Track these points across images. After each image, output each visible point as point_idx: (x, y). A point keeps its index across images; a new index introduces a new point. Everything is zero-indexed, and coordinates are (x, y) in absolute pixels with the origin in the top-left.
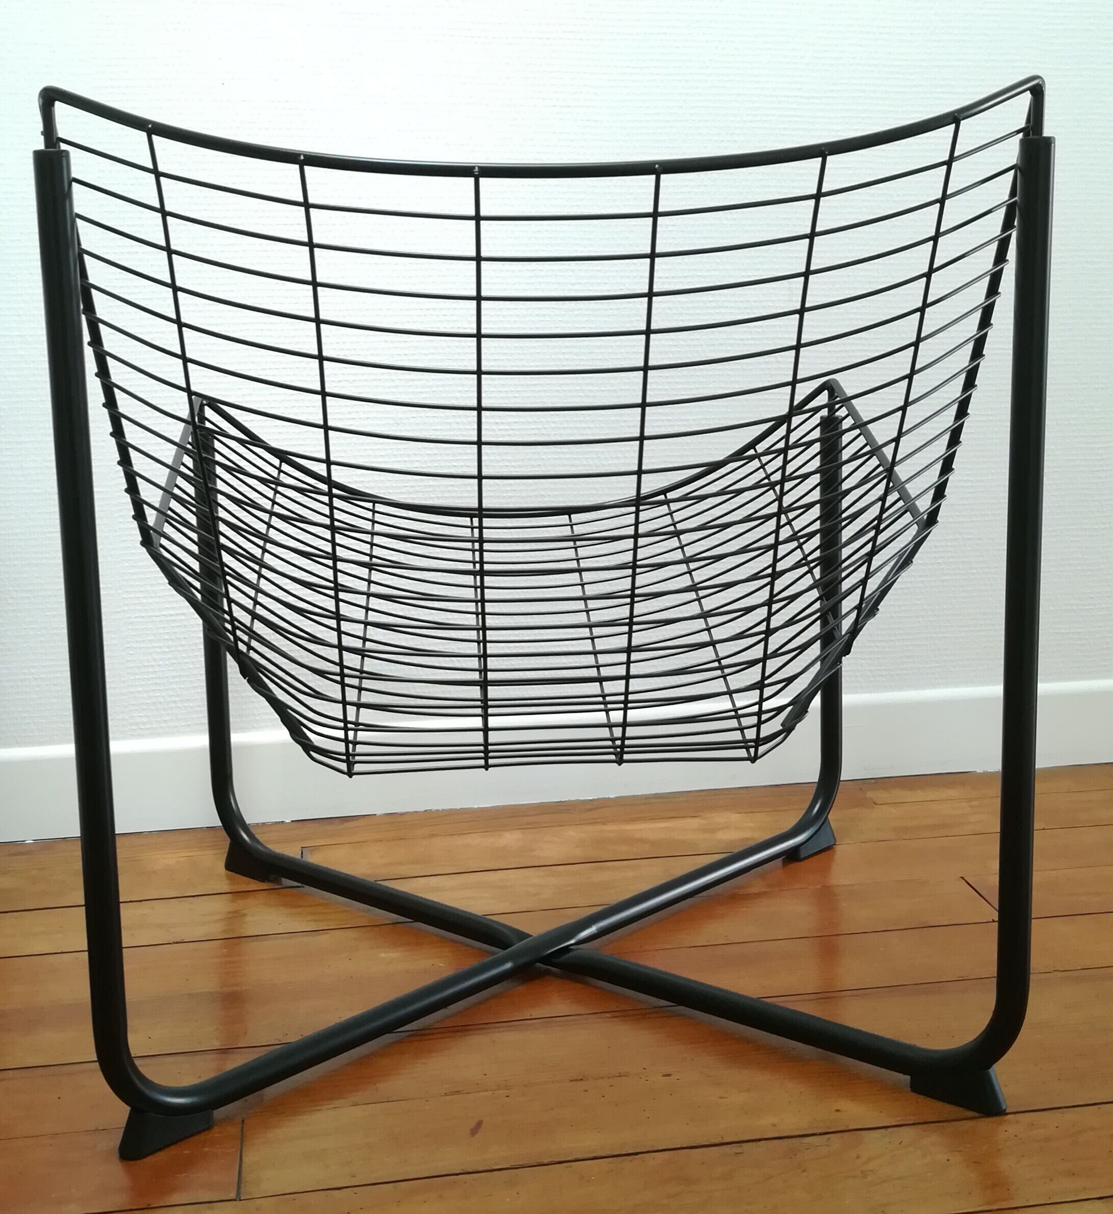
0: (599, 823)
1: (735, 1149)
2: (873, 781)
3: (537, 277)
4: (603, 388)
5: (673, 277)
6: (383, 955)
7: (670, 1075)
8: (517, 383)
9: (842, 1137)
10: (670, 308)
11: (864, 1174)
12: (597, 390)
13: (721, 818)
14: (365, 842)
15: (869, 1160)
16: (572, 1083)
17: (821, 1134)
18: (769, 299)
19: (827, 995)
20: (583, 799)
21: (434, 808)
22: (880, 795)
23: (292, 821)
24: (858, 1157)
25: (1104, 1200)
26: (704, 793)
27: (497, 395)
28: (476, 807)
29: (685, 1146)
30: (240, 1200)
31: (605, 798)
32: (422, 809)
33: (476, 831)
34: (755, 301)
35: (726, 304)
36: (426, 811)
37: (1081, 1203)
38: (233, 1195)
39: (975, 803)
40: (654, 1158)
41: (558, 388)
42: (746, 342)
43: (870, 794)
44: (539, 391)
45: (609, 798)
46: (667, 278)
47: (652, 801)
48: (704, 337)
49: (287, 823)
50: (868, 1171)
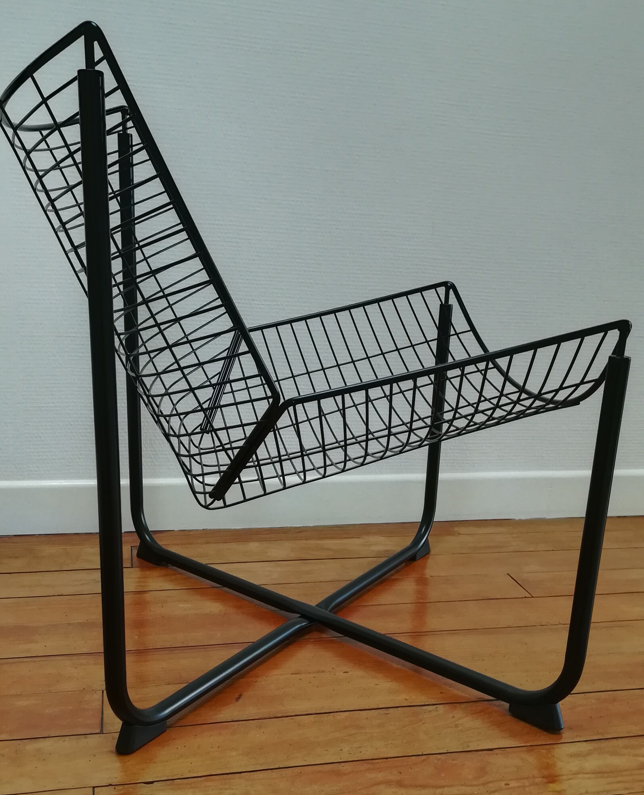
0: (303, 539)
1: (384, 711)
2: (458, 522)
6: (181, 605)
7: (348, 672)
9: (445, 707)
11: (456, 726)
13: (373, 539)
14: (169, 545)
15: (460, 718)
16: (292, 675)
17: (432, 704)
19: (418, 634)
20: (295, 526)
21: (209, 527)
22: (462, 530)
24: (453, 717)
25: (588, 742)
26: (363, 526)
28: (233, 528)
29: (357, 709)
30: (103, 734)
31: (307, 526)
32: (202, 529)
33: (234, 541)
36: (204, 529)
37: (576, 743)
38: (98, 731)
39: (515, 535)
40: (340, 715)
43: (456, 529)
45: (309, 526)
47: (335, 528)
50: (459, 724)
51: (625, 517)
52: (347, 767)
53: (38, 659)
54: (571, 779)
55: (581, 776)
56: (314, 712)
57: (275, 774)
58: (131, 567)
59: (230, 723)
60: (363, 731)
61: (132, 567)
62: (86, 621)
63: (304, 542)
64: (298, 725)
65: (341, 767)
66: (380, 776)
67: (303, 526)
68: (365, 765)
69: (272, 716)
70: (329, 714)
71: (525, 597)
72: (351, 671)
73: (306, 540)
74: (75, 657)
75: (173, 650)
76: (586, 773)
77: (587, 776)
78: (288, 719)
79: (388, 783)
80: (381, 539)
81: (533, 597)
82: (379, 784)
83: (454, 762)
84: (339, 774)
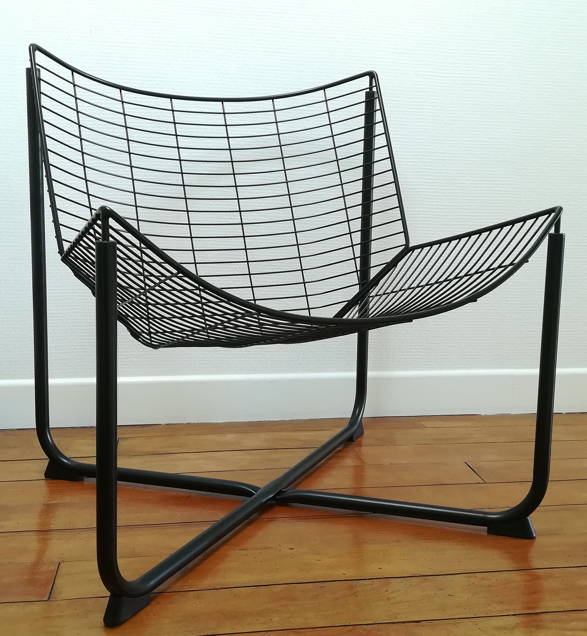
1: (320, 585)
2: (426, 417)
7: (293, 549)
9: (380, 581)
11: (388, 599)
15: (393, 592)
16: (239, 551)
17: (369, 579)
21: (193, 421)
22: (429, 424)
24: (387, 591)
29: (295, 582)
30: (49, 601)
33: (213, 433)
38: (45, 598)
43: (423, 423)
50: (391, 597)
53: (9, 534)
56: (253, 584)
60: (296, 602)
63: (277, 433)
64: (235, 597)
67: (280, 420)
68: (292, 633)
69: (211, 588)
70: (267, 587)
71: (479, 483)
72: (297, 548)
73: (281, 431)
75: (133, 528)
78: (226, 591)
81: (486, 483)
83: (379, 633)
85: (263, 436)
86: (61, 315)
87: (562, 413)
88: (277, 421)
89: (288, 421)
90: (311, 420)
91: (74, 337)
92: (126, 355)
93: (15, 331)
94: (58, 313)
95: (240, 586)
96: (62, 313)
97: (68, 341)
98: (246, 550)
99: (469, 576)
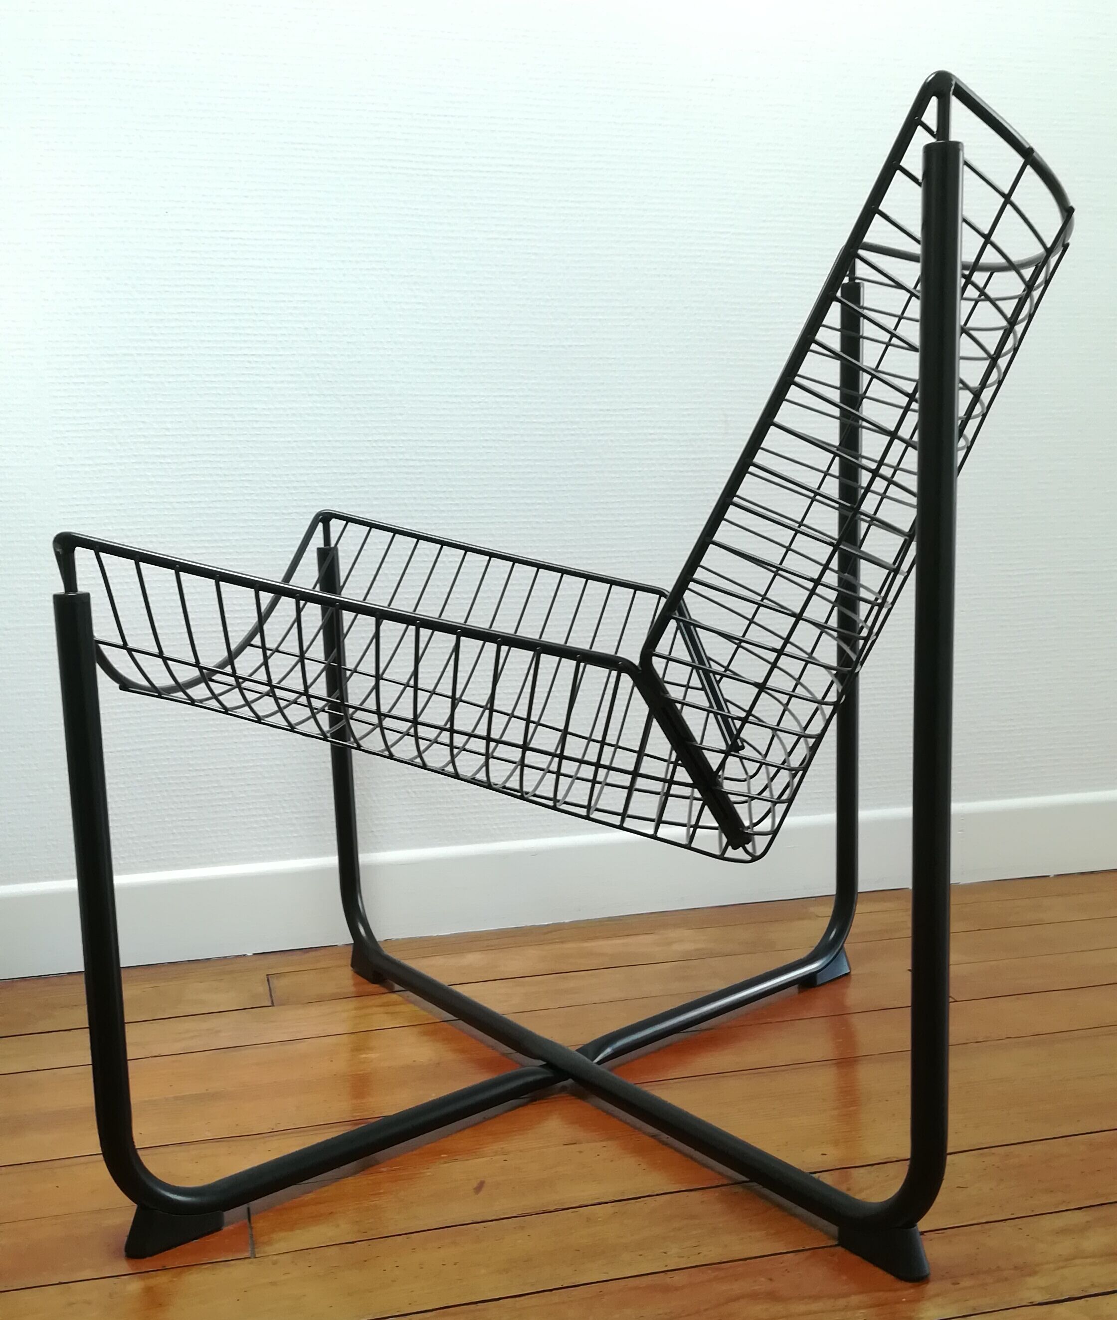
0: (557, 942)
3: (482, 409)
4: (549, 520)
5: (615, 410)
8: (466, 515)
10: (612, 441)
12: (543, 522)
13: (673, 934)
18: (705, 431)
23: (254, 954)
27: (446, 527)
28: (435, 935)
30: (256, 1258)
34: (693, 434)
35: (665, 437)
40: (656, 1201)
41: (506, 520)
42: (686, 474)
43: (812, 909)
44: (488, 523)
45: (564, 922)
46: (608, 410)
48: (646, 469)
49: (248, 956)
51: (1092, 872)
52: (678, 1279)
54: (1063, 1267)
55: (1078, 1261)
56: (612, 1199)
57: (555, 1297)
58: (270, 1005)
59: (469, 1226)
61: (273, 1005)
62: (205, 1092)
63: (558, 946)
64: (587, 1221)
65: (667, 1279)
66: (737, 1287)
67: (553, 924)
68: (710, 1271)
69: (540, 1210)
70: (637, 1200)
73: (562, 942)
74: (192, 1147)
76: (1087, 1257)
77: (1088, 1260)
78: (568, 1213)
79: (754, 1296)
80: (687, 933)
81: (957, 1001)
82: (737, 1299)
84: (666, 1289)
85: (533, 953)
86: (138, 753)
87: (1049, 876)
88: (548, 925)
89: (567, 923)
90: (610, 919)
91: (165, 794)
92: (264, 821)
93: (53, 788)
94: (133, 750)
95: (590, 1203)
96: (140, 750)
97: (155, 802)
98: (575, 1144)
99: (981, 1154)
